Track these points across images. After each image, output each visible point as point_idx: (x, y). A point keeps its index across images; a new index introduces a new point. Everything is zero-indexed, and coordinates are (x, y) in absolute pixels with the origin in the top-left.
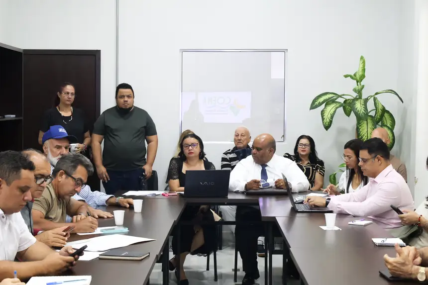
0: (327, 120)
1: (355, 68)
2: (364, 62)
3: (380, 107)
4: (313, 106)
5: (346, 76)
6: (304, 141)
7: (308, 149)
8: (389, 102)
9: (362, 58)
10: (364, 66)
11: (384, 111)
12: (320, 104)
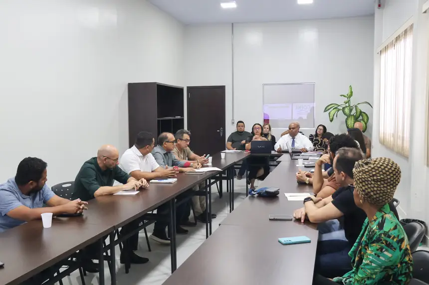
0: (331, 117)
1: (347, 92)
2: (351, 88)
3: (359, 111)
4: (325, 111)
5: (341, 96)
6: (321, 127)
7: (322, 131)
8: (363, 108)
9: (350, 86)
10: (351, 90)
11: (361, 112)
12: (329, 109)
